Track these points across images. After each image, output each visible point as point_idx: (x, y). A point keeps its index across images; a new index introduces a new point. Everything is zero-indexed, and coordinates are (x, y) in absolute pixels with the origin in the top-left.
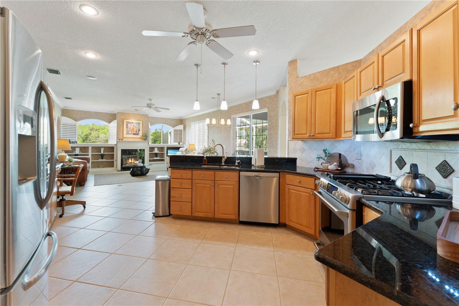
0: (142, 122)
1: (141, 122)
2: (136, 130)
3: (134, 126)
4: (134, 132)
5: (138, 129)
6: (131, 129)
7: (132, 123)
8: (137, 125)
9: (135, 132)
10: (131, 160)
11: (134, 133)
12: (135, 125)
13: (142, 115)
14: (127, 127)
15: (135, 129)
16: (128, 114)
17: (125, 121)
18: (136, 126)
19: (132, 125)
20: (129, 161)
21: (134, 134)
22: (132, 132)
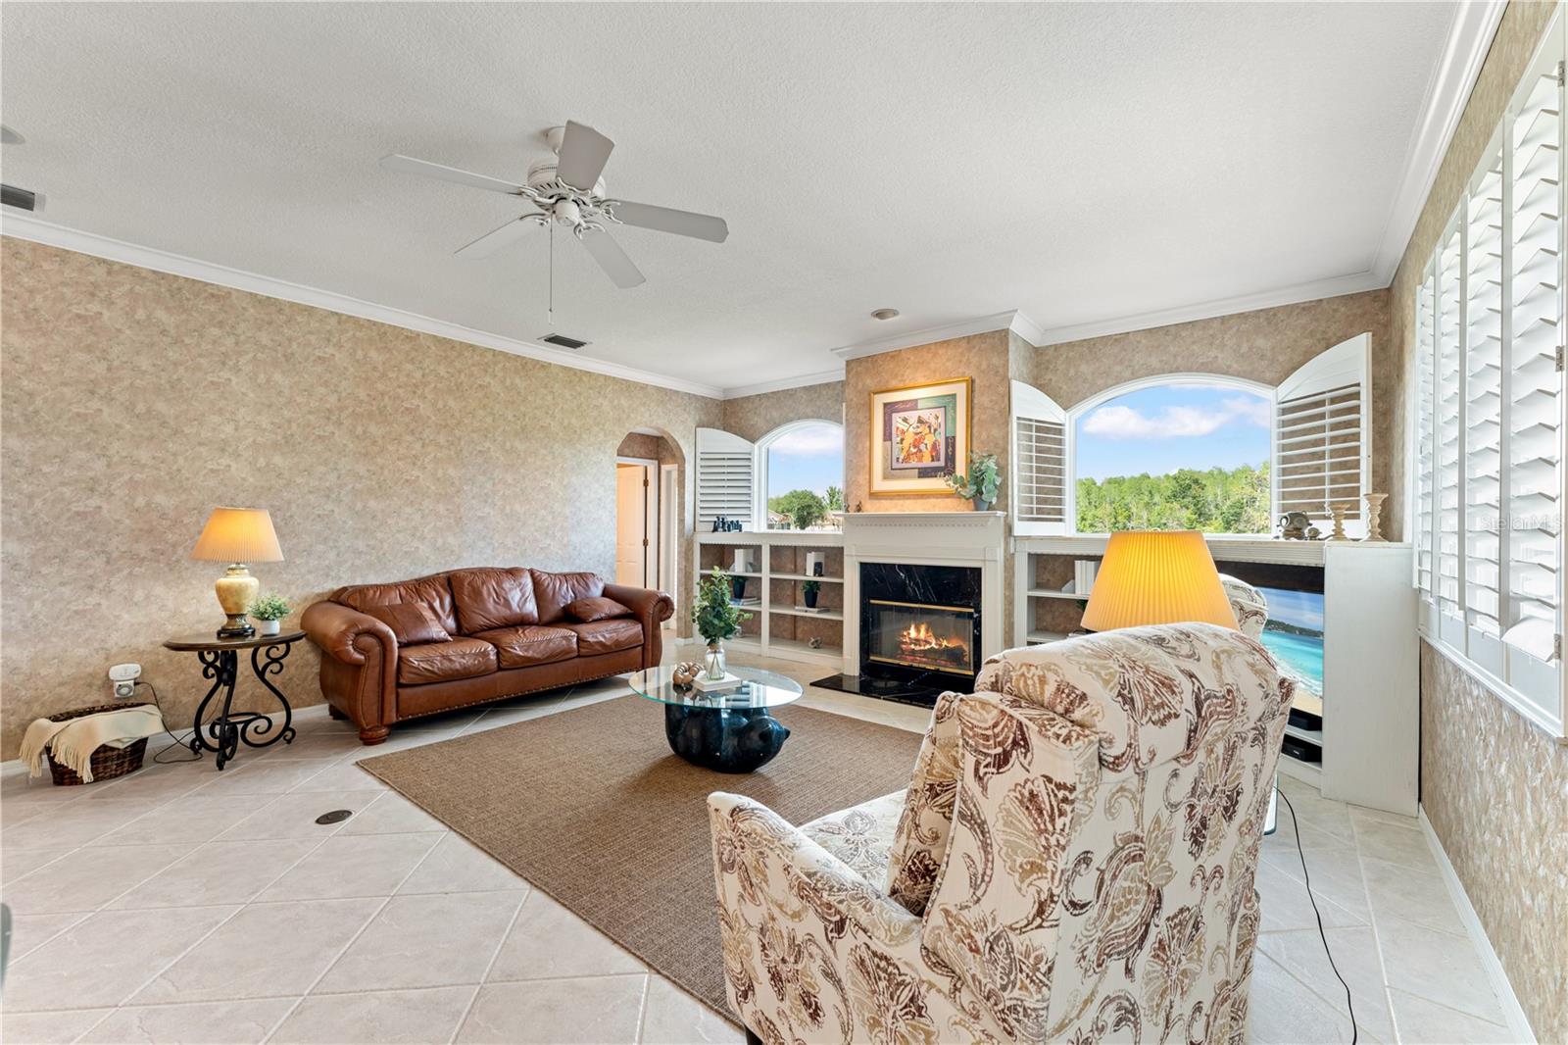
0: (964, 384)
1: (960, 390)
2: (935, 446)
3: (920, 421)
4: (920, 460)
5: (947, 438)
6: (906, 444)
7: (912, 405)
8: (940, 412)
9: (927, 462)
10: (918, 630)
11: (920, 465)
12: (926, 415)
13: (969, 339)
14: (887, 436)
15: (929, 440)
16: (894, 356)
17: (879, 401)
18: (933, 421)
19: (913, 416)
20: (909, 634)
21: (924, 473)
22: (914, 463)
